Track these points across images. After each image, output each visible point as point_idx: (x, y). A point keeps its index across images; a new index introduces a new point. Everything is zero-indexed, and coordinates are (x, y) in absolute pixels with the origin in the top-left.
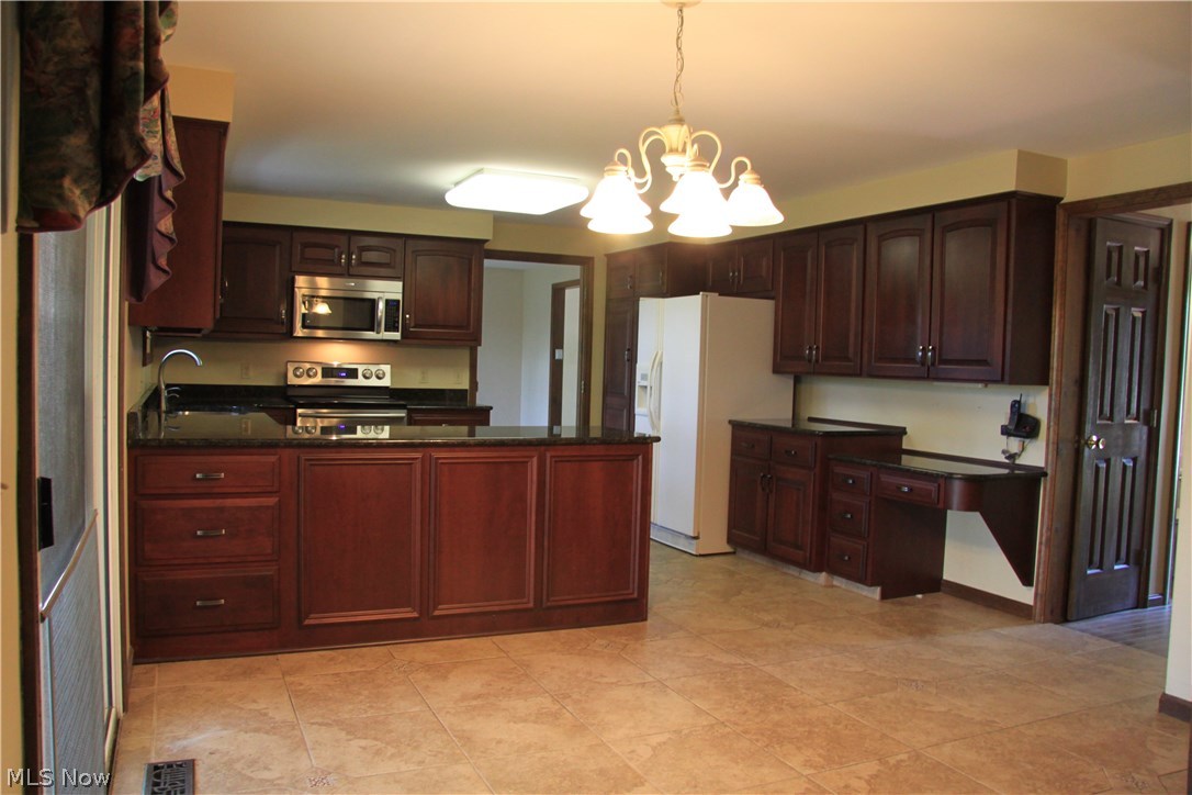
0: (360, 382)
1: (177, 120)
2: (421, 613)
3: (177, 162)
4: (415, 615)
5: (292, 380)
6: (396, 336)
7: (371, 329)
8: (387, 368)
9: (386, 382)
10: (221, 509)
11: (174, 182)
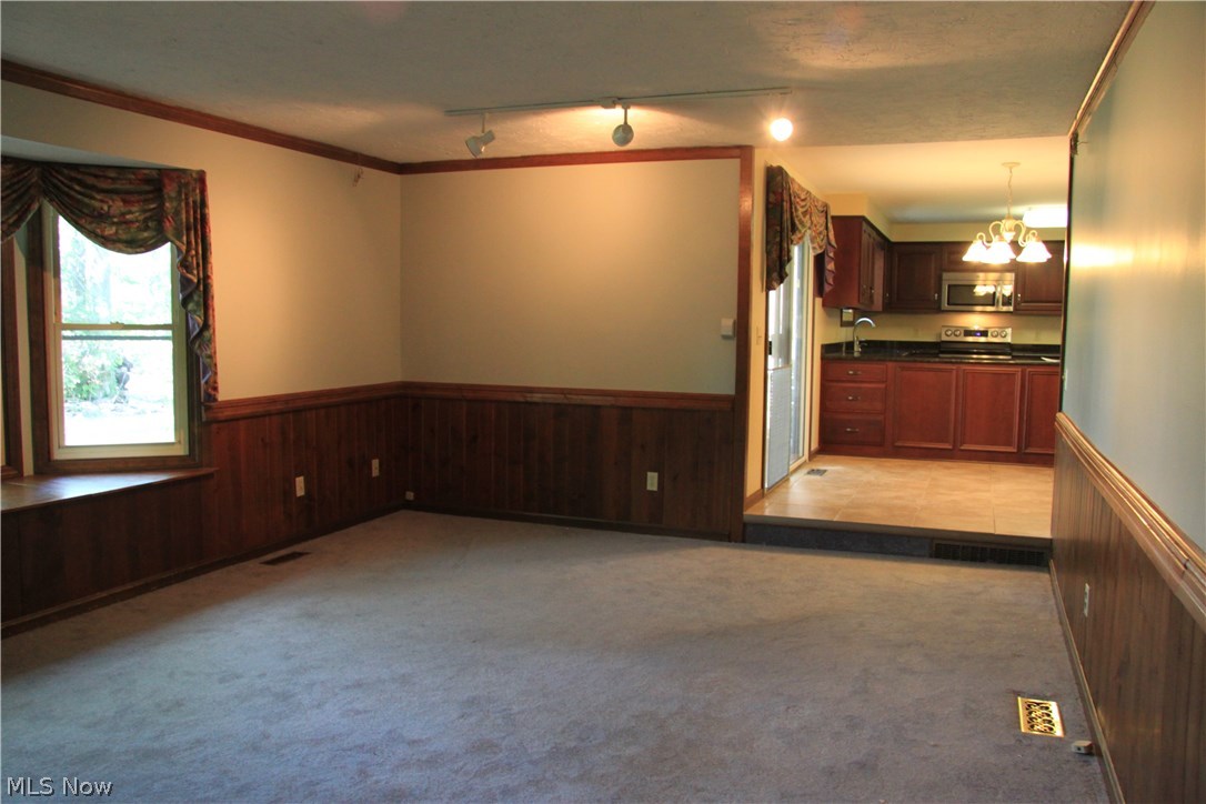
0: (991, 339)
1: (833, 217)
2: (954, 446)
3: (833, 243)
4: (950, 447)
5: (944, 338)
6: (1011, 308)
7: (993, 305)
8: (1009, 331)
9: (1009, 340)
10: (860, 388)
11: (832, 249)
